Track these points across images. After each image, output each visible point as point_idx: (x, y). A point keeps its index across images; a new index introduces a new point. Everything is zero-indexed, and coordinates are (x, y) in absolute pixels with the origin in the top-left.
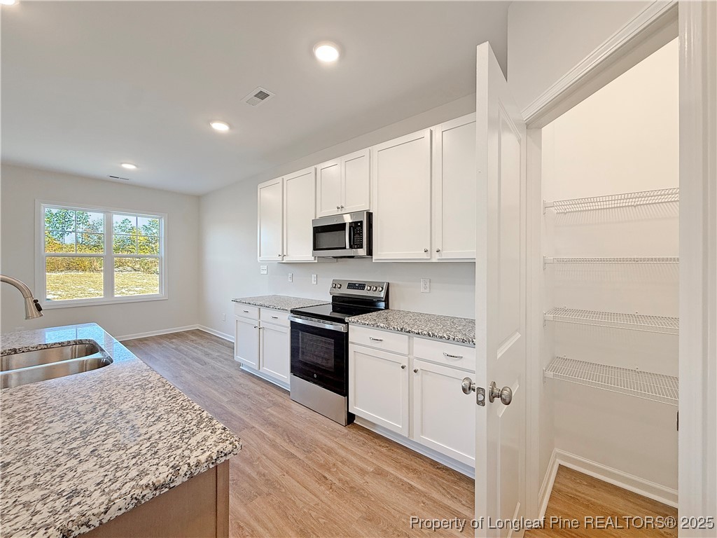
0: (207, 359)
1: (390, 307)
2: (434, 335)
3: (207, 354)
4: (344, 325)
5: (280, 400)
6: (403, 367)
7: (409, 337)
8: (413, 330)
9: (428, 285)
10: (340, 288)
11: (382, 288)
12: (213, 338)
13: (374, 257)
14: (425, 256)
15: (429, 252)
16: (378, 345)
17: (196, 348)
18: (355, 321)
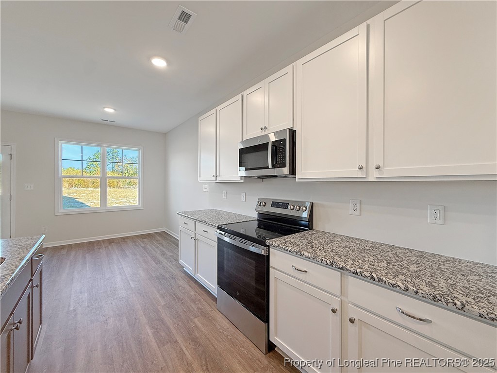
0: (162, 259)
1: (314, 228)
2: (380, 280)
3: (163, 254)
4: (265, 248)
5: (208, 308)
6: (334, 311)
7: (342, 274)
8: (348, 267)
9: (358, 207)
10: (264, 206)
11: (306, 208)
12: (172, 239)
13: (298, 176)
14: (359, 174)
15: (365, 169)
16: (302, 276)
17: (157, 247)
18: (276, 245)
